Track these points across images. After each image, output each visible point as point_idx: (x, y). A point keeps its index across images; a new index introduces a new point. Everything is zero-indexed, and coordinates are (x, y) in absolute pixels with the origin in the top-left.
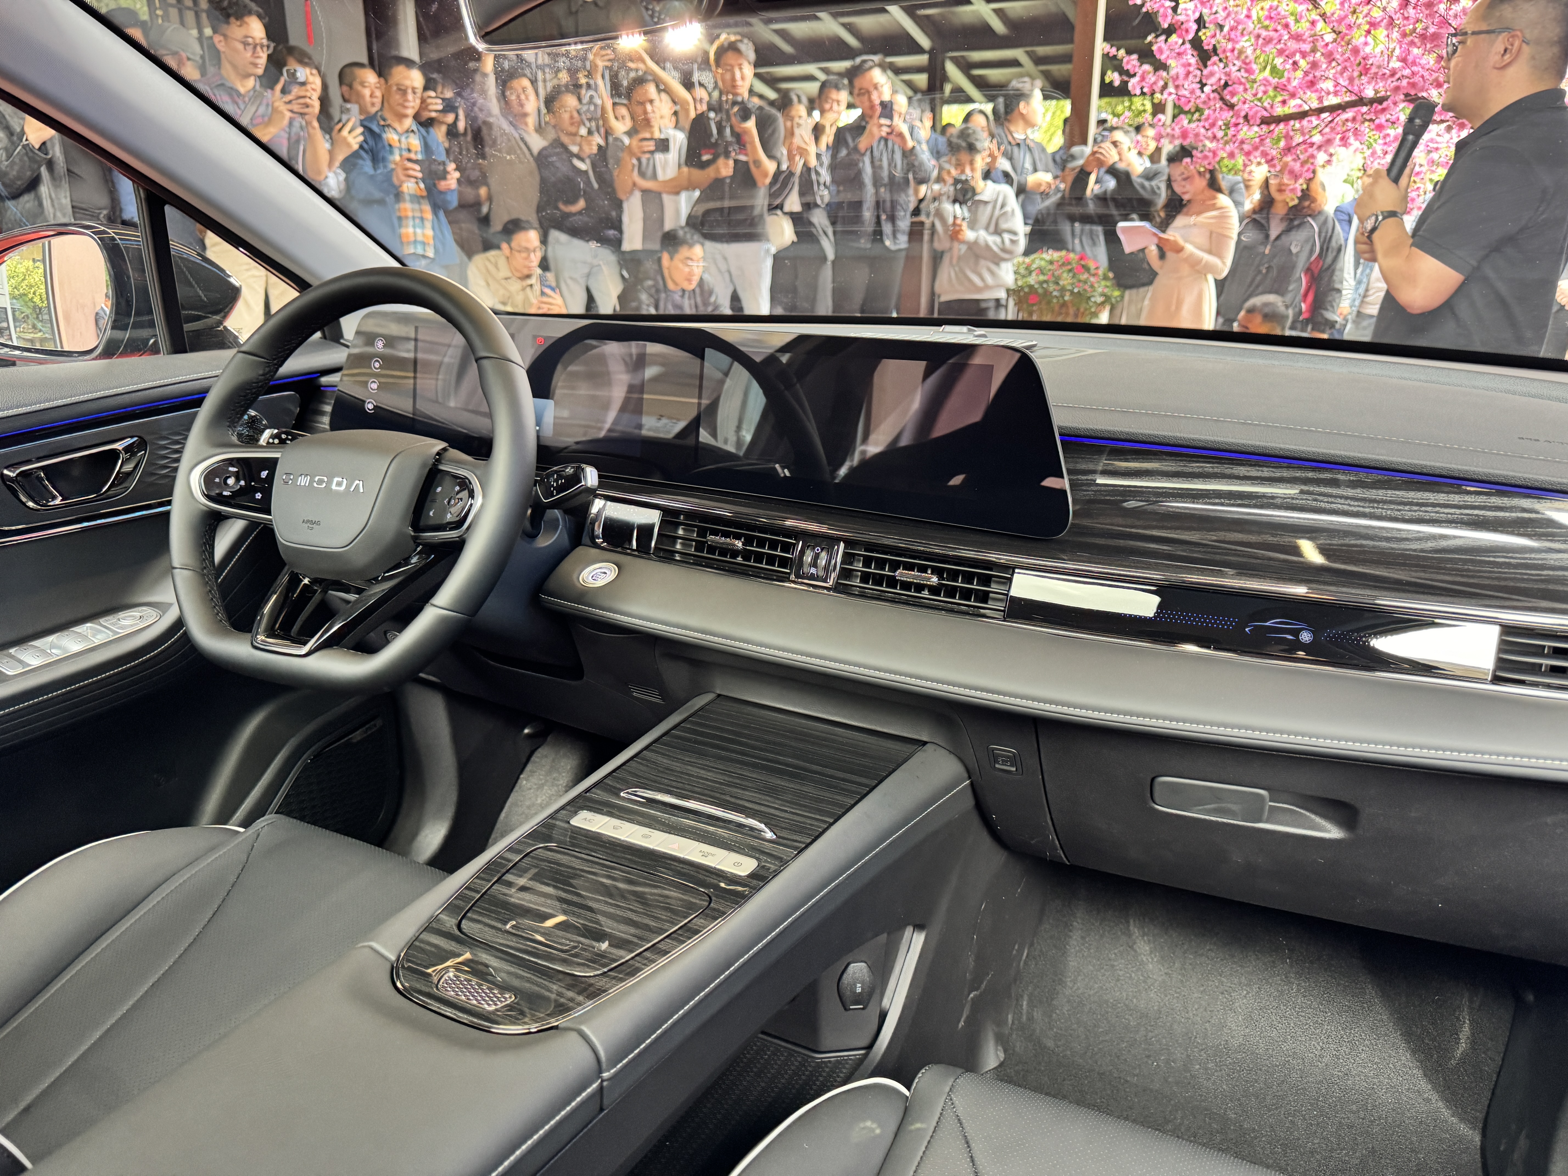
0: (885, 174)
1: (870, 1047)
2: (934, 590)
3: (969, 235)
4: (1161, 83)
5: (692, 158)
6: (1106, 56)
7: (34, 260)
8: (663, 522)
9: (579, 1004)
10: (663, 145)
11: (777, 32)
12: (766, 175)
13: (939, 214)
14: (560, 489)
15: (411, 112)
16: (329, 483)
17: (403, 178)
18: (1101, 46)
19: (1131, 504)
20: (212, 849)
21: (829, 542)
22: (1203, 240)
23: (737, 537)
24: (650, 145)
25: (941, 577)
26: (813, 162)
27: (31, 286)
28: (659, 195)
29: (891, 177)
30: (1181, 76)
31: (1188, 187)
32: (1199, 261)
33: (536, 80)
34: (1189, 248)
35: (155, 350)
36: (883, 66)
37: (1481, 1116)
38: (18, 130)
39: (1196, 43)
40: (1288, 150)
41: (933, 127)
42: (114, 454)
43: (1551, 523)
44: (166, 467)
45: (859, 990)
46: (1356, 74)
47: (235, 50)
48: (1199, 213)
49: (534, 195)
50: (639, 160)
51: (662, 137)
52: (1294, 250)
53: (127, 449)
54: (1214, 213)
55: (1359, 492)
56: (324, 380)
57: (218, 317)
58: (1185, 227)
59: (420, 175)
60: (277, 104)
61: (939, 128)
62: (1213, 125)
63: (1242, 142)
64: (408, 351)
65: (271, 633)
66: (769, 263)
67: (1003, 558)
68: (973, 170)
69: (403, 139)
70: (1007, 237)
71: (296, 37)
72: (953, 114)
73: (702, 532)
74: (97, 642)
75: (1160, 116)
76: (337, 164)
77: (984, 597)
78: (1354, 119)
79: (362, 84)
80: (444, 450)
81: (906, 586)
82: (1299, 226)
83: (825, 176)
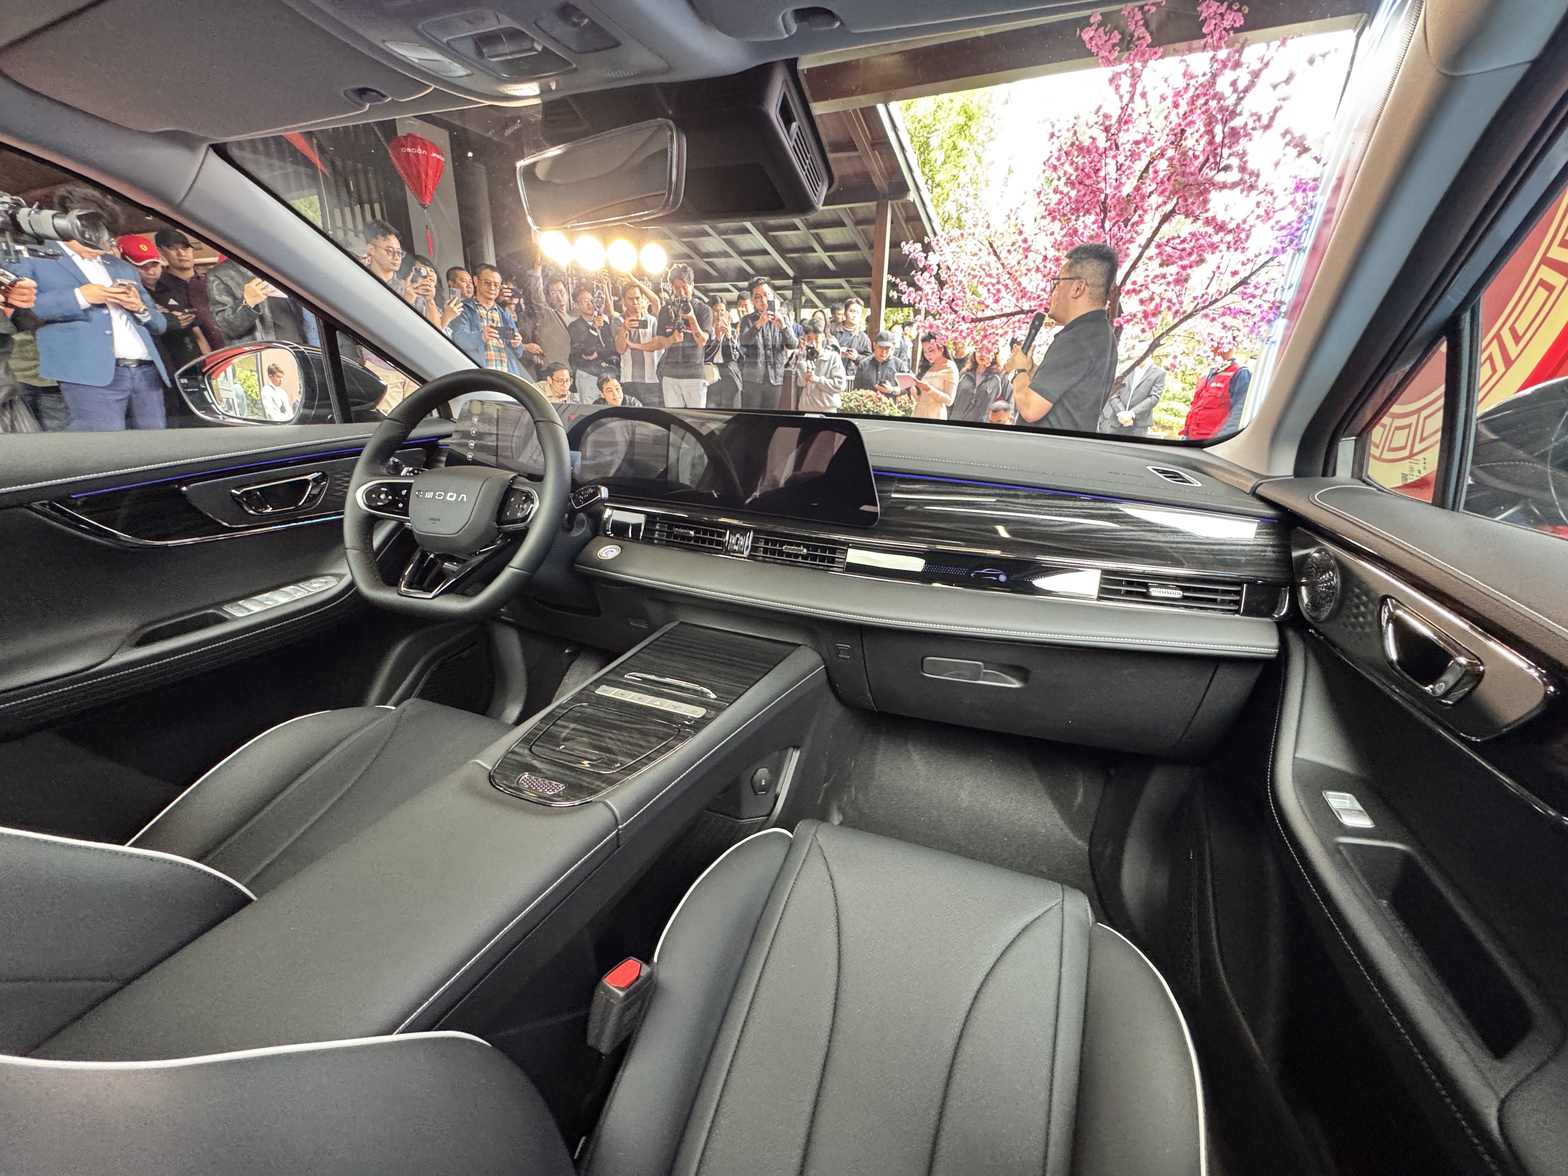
0: (770, 343)
1: (769, 814)
2: (805, 557)
3: (816, 378)
4: (919, 298)
5: (661, 331)
6: (889, 282)
7: (251, 371)
8: (647, 522)
9: (604, 789)
10: (644, 324)
11: (707, 262)
12: (704, 340)
13: (799, 367)
14: (585, 500)
15: (493, 297)
16: (445, 496)
17: (488, 338)
18: (886, 277)
19: (910, 508)
20: (374, 719)
21: (744, 531)
22: (941, 385)
23: (691, 529)
24: (636, 324)
25: (808, 550)
26: (730, 336)
27: (249, 387)
28: (642, 351)
29: (774, 346)
30: (930, 294)
31: (932, 356)
32: (938, 396)
33: (568, 283)
34: (933, 389)
35: (332, 421)
36: (768, 283)
37: (1088, 835)
38: (240, 296)
39: (937, 277)
40: (985, 336)
41: (796, 319)
42: (307, 482)
43: (1127, 516)
44: (340, 491)
45: (763, 783)
46: (1020, 296)
47: (381, 254)
48: (937, 371)
49: (567, 351)
50: (630, 332)
51: (643, 319)
52: (989, 392)
53: (314, 480)
54: (947, 370)
55: (1029, 501)
56: (441, 441)
57: (372, 403)
58: (931, 377)
59: (498, 336)
60: (408, 289)
61: (799, 321)
62: (946, 322)
63: (961, 331)
64: (493, 441)
65: (410, 585)
66: (705, 390)
67: (843, 537)
68: (817, 342)
69: (489, 314)
70: (836, 380)
71: (420, 249)
72: (806, 314)
73: (671, 527)
74: (297, 597)
75: (918, 316)
76: (448, 323)
77: (832, 560)
78: (1019, 321)
79: (462, 280)
80: (515, 477)
81: (789, 555)
82: (991, 379)
83: (737, 344)
